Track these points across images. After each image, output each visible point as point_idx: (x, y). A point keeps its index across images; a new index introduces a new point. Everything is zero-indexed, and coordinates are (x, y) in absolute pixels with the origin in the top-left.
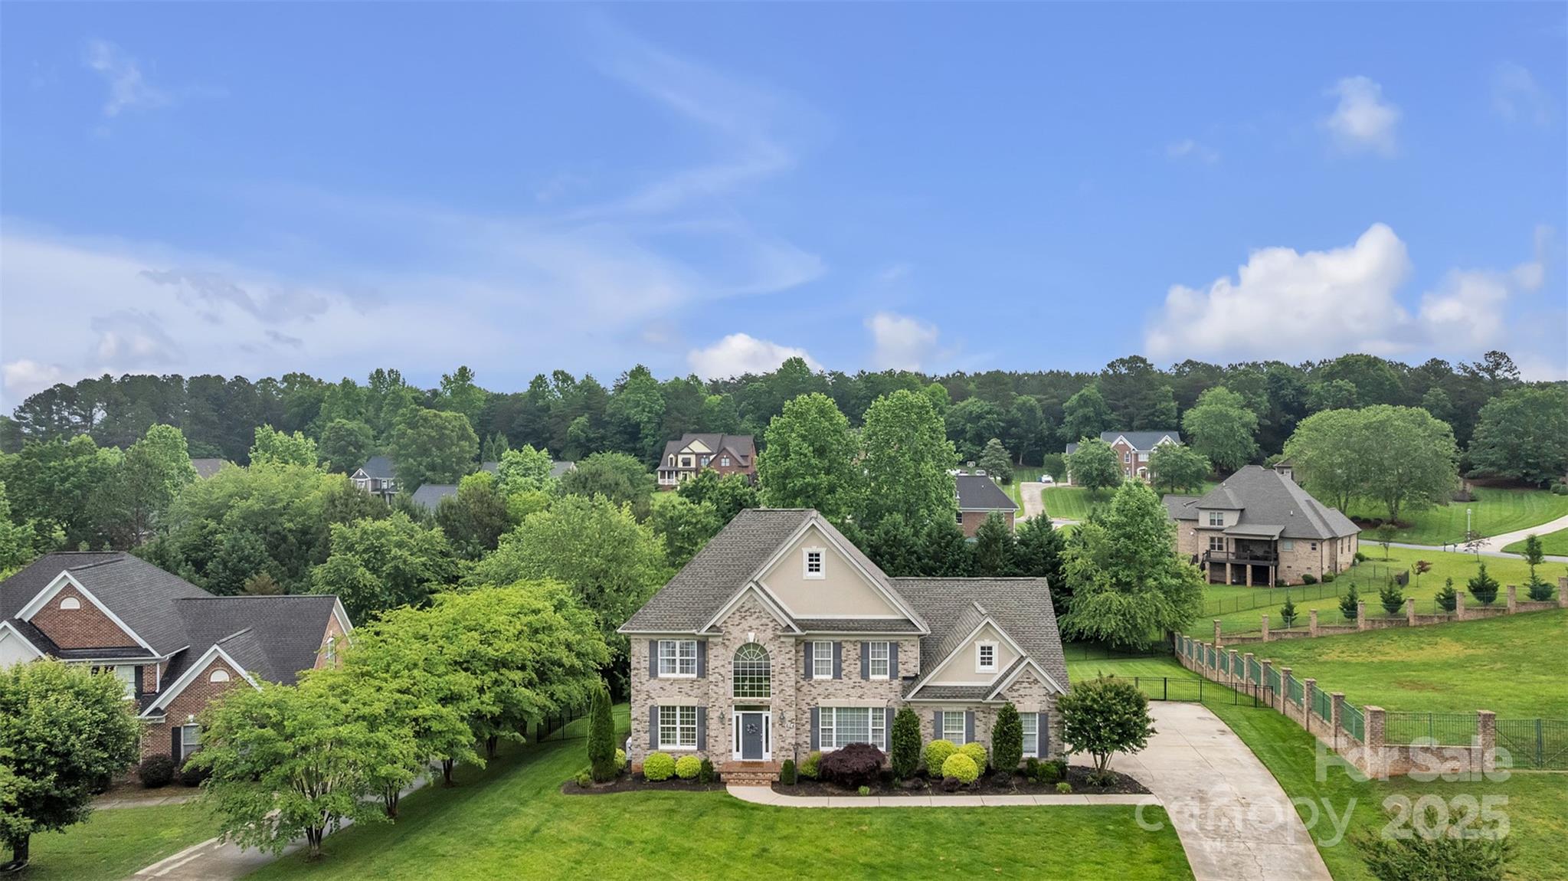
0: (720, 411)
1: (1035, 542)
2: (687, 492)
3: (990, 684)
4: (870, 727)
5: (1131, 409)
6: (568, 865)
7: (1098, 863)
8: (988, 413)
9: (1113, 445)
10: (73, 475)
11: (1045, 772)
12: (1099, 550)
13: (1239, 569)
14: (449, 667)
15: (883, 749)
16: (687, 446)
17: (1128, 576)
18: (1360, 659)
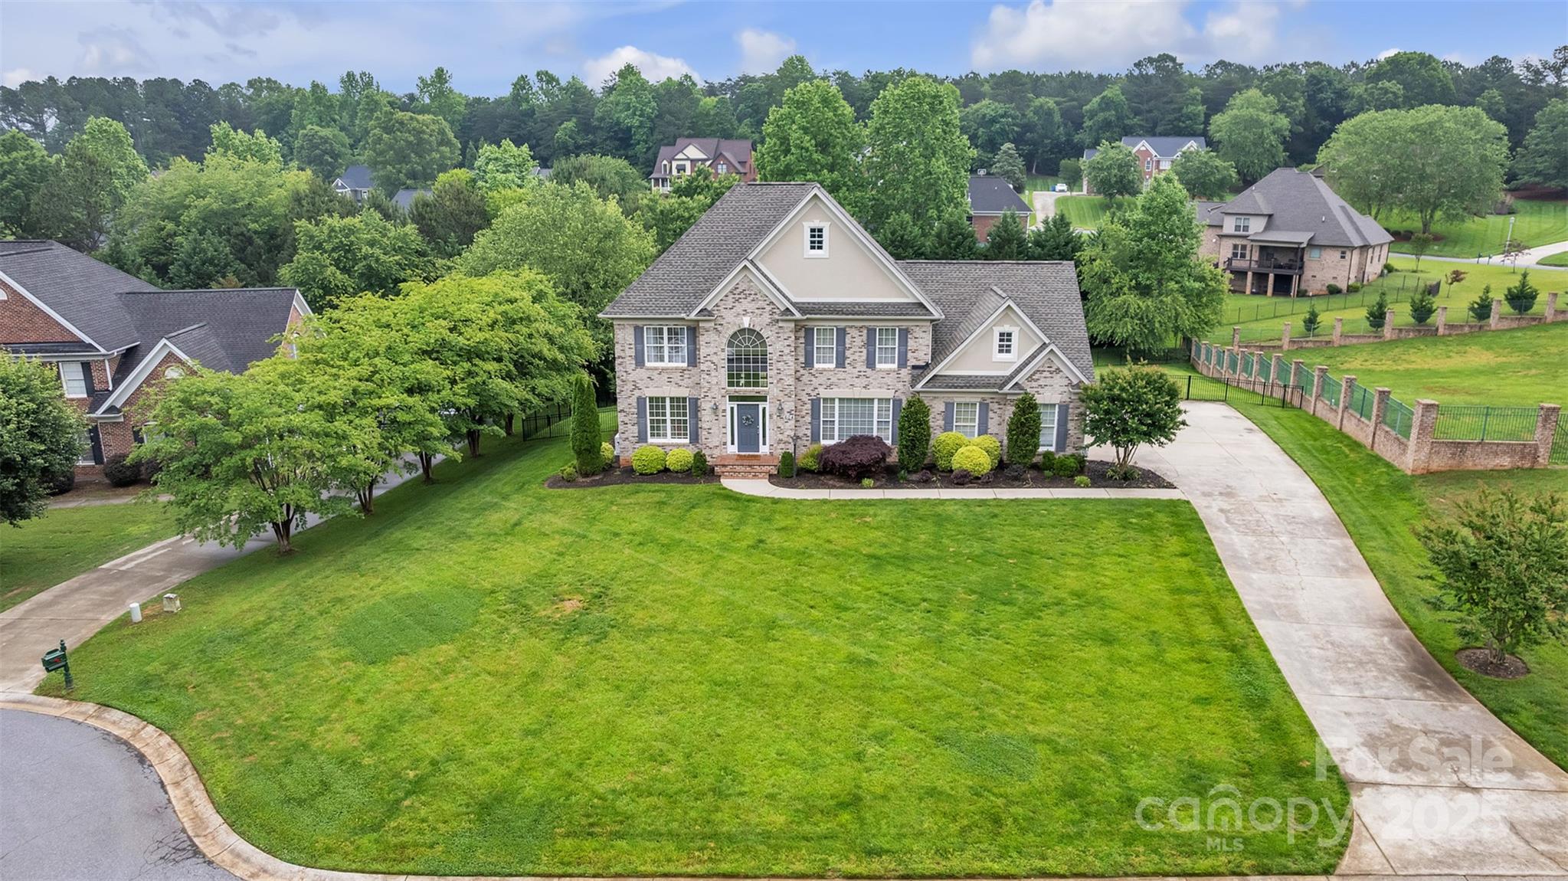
0: (716, 114)
1: (1052, 243)
2: (679, 192)
3: (1008, 373)
4: (875, 419)
5: (1156, 113)
6: (549, 557)
7: (1120, 556)
8: (1002, 116)
9: (1134, 151)
10: (10, 172)
11: (1062, 466)
12: (1120, 251)
13: (1260, 278)
14: (416, 357)
15: (889, 442)
16: (681, 151)
17: (1148, 279)
18: (1384, 368)
